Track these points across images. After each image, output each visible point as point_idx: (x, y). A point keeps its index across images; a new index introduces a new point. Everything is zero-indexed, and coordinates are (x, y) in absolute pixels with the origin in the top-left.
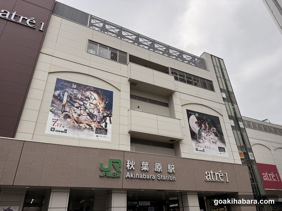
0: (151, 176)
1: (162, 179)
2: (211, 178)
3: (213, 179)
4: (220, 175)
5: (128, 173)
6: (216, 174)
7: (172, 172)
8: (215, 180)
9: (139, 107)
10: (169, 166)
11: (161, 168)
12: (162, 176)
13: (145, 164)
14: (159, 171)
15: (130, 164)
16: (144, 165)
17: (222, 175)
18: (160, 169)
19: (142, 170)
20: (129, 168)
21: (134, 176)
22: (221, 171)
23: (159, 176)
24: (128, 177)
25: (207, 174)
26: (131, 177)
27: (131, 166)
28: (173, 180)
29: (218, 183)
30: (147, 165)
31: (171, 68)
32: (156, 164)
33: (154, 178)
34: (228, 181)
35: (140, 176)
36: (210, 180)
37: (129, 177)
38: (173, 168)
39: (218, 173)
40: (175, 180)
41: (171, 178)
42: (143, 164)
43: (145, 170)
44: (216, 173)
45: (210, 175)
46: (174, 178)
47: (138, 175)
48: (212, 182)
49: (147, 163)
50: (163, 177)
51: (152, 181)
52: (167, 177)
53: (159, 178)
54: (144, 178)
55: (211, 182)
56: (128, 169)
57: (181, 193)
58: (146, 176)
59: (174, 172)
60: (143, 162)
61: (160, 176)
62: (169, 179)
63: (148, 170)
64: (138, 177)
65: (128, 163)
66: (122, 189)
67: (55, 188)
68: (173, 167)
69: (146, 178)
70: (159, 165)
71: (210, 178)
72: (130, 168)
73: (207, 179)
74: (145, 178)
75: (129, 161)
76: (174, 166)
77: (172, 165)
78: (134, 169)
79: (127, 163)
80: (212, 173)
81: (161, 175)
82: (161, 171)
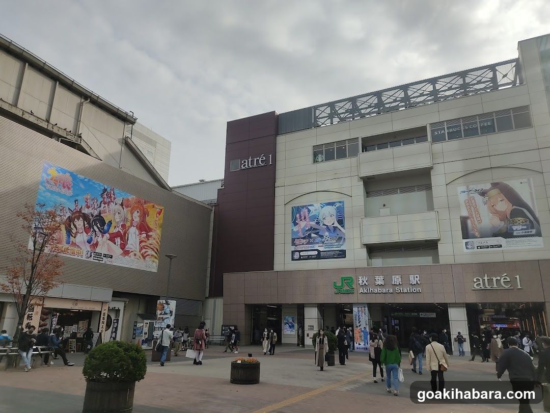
0: (387, 290)
1: (402, 292)
2: (485, 285)
3: (487, 286)
4: (502, 281)
5: (361, 289)
6: (494, 279)
7: (416, 283)
8: (492, 288)
10: (411, 277)
11: (400, 281)
12: (401, 289)
13: (379, 279)
14: (398, 284)
15: (362, 280)
17: (509, 280)
19: (376, 284)
21: (367, 290)
22: (505, 275)
23: (397, 289)
24: (361, 292)
25: (475, 280)
26: (365, 292)
27: (363, 282)
28: (418, 291)
29: (499, 291)
30: (382, 279)
32: (393, 276)
33: (392, 292)
34: (520, 288)
35: (374, 290)
36: (481, 288)
37: (363, 292)
38: (418, 279)
39: (499, 278)
40: (420, 291)
41: (415, 290)
42: (377, 279)
43: (380, 284)
45: (481, 282)
47: (372, 290)
48: (487, 291)
49: (381, 277)
50: (403, 290)
51: (389, 295)
52: (408, 289)
53: (398, 291)
54: (379, 292)
55: (484, 291)
56: (361, 285)
58: (382, 290)
59: (419, 283)
60: (377, 277)
61: (399, 288)
62: (411, 291)
63: (383, 284)
64: (373, 292)
65: (360, 279)
67: (306, 304)
69: (382, 292)
71: (482, 286)
72: (363, 284)
73: (476, 287)
76: (418, 276)
77: (415, 276)
78: (367, 284)
80: (486, 278)
82: (401, 283)
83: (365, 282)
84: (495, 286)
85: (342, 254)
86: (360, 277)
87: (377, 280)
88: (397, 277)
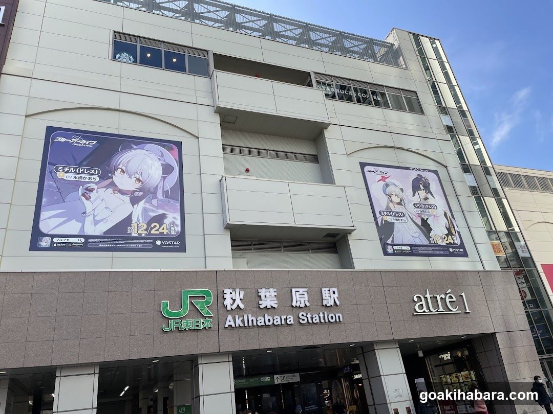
0: (283, 318)
1: (310, 321)
2: (428, 308)
3: (432, 310)
4: (448, 300)
5: (230, 317)
6: (439, 298)
7: (332, 303)
8: (437, 311)
9: (247, 170)
10: (325, 291)
11: (306, 299)
12: (309, 316)
13: (268, 295)
14: (302, 305)
15: (233, 297)
16: (266, 296)
17: (454, 299)
18: (304, 299)
19: (262, 307)
20: (232, 305)
21: (243, 321)
22: (449, 291)
23: (303, 315)
24: (230, 326)
25: (416, 299)
26: (237, 325)
27: (234, 300)
28: (338, 320)
29: (445, 317)
30: (274, 294)
31: (315, 73)
32: (294, 290)
33: (292, 322)
34: (468, 311)
35: (257, 321)
36: (424, 312)
37: (233, 325)
38: (336, 295)
39: (443, 296)
40: (341, 320)
41: (332, 317)
42: (262, 294)
43: (269, 307)
44: (438, 296)
45: (423, 302)
46: (339, 316)
47: (252, 320)
48: (431, 317)
49: (271, 290)
50: (312, 318)
51: (287, 329)
52: (321, 315)
53: (303, 320)
54: (267, 323)
55: (428, 317)
56: (229, 308)
57: (362, 347)
58: (274, 320)
59: (338, 303)
60: (264, 290)
61: (305, 315)
62: (327, 321)
63: (276, 306)
64: (255, 324)
65: (228, 296)
66: (219, 354)
67: (62, 367)
68: (334, 292)
69: (273, 323)
70: (301, 293)
71: (425, 309)
72: (234, 307)
73: (417, 310)
74: (271, 323)
75: (230, 290)
76: (335, 290)
77: (331, 290)
78: (242, 306)
79: (225, 296)
80: (428, 296)
81: (307, 314)
82: (308, 304)
83: (238, 302)
84: (441, 309)
85: (178, 243)
86: (228, 291)
87: (263, 297)
88: (301, 290)
